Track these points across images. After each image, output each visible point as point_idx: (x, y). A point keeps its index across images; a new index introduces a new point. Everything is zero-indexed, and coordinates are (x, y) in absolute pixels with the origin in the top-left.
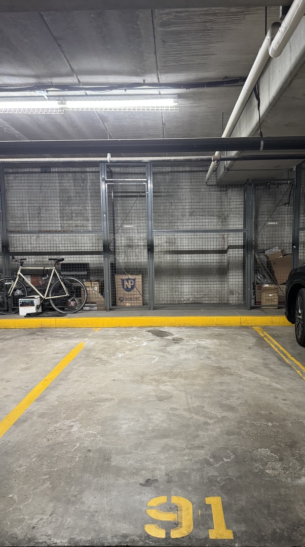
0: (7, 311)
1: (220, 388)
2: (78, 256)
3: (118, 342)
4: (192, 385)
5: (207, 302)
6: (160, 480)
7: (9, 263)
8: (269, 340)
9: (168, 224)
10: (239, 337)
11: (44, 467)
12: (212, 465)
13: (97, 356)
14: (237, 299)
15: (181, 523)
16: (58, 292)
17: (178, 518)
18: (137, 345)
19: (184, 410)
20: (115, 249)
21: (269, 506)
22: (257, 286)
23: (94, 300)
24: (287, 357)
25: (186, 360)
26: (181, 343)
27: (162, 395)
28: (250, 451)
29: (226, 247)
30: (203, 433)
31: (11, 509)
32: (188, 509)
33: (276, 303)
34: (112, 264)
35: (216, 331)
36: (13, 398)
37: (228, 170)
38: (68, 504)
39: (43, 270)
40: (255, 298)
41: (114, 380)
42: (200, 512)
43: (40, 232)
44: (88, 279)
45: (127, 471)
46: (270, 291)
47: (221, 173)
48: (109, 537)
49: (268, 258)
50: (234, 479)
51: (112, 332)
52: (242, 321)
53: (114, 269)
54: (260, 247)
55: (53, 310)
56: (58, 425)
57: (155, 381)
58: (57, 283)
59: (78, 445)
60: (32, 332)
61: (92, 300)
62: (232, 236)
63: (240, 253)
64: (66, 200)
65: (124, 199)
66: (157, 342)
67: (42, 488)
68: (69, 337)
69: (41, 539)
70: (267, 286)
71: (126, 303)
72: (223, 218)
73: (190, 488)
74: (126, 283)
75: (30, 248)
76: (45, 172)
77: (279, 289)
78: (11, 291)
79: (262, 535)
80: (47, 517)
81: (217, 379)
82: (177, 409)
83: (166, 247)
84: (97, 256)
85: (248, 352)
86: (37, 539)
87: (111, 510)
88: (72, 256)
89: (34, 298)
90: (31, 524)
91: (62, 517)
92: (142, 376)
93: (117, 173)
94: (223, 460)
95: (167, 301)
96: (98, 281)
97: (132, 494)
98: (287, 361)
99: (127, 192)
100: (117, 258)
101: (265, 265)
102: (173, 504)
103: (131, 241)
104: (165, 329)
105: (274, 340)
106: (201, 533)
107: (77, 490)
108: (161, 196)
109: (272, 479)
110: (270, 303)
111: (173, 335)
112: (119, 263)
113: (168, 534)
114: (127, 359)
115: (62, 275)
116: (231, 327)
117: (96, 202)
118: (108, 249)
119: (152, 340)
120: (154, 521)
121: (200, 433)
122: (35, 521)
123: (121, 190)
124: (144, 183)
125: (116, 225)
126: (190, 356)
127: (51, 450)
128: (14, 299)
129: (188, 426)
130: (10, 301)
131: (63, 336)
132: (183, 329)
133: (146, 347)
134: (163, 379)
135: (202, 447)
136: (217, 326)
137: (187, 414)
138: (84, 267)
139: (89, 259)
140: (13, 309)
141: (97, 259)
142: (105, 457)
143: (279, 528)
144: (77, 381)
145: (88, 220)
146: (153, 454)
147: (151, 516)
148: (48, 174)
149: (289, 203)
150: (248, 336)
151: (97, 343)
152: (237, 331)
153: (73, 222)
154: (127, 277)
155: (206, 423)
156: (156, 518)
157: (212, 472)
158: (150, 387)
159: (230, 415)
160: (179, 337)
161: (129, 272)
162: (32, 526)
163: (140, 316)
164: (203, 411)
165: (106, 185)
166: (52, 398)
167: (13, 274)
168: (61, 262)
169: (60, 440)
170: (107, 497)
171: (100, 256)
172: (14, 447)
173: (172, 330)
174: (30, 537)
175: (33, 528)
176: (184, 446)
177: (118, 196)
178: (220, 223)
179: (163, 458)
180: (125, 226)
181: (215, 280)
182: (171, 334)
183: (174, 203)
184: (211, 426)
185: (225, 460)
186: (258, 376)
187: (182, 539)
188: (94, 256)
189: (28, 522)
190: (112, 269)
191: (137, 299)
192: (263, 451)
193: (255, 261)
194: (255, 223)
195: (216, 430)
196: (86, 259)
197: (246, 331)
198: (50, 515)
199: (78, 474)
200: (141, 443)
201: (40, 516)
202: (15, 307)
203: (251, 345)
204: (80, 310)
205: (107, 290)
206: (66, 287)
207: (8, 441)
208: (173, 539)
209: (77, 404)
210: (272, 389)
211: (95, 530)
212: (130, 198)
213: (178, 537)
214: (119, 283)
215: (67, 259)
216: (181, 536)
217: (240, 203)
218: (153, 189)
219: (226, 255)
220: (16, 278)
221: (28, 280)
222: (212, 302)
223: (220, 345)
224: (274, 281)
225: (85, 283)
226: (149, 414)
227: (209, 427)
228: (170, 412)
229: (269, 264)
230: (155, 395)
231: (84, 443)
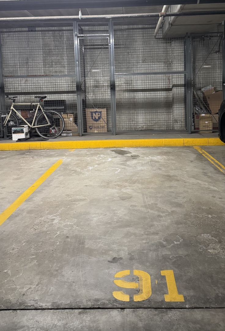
0: (3, 137)
1: (169, 190)
2: (57, 95)
3: (88, 159)
4: (147, 188)
5: (157, 129)
6: (124, 258)
7: (4, 100)
8: (207, 155)
9: (126, 69)
10: (183, 154)
11: (32, 249)
12: (165, 247)
13: (72, 169)
14: (180, 126)
15: (142, 290)
16: (42, 122)
17: (139, 286)
18: (104, 161)
19: (142, 206)
20: (85, 88)
21: (212, 276)
22: (195, 116)
23: (70, 128)
24: (221, 168)
25: (142, 170)
26: (138, 159)
27: (124, 196)
28: (195, 236)
29: (171, 85)
30: (157, 223)
31: (6, 281)
32: (147, 280)
33: (211, 128)
34: (83, 100)
35: (165, 150)
36: (7, 200)
37: (172, 25)
38: (51, 276)
39: (31, 105)
40: (195, 124)
41: (86, 186)
42: (156, 281)
43: (28, 76)
44: (65, 112)
45: (97, 251)
46: (206, 119)
47: (166, 29)
48: (84, 301)
49: (203, 94)
50: (184, 257)
51: (84, 152)
52: (185, 142)
53: (85, 104)
54: (198, 86)
55: (38, 136)
56: (43, 219)
57: (118, 186)
58: (41, 115)
59: (59, 233)
60: (22, 153)
61: (68, 128)
62: (175, 77)
63: (182, 90)
64: (48, 53)
65: (92, 50)
66: (119, 159)
67: (30, 265)
68: (51, 156)
69: (29, 303)
70: (204, 115)
71: (95, 130)
72: (169, 63)
73: (148, 264)
74: (94, 115)
75: (20, 89)
76: (32, 31)
77: (213, 118)
78: (6, 122)
79: (207, 299)
80: (34, 286)
81: (167, 184)
82: (136, 206)
83: (124, 87)
84: (72, 94)
85: (191, 164)
86: (27, 303)
87: (86, 281)
88: (53, 95)
89: (24, 127)
90: (22, 292)
91: (47, 286)
92: (108, 183)
93: (86, 31)
94: (174, 243)
95: (126, 128)
96: (73, 113)
97: (101, 269)
98: (221, 170)
99: (94, 45)
100: (88, 96)
101: (202, 99)
102: (135, 276)
103: (98, 83)
104: (125, 149)
105: (210, 156)
106: (158, 297)
107: (58, 266)
108: (120, 48)
109: (213, 256)
110: (206, 129)
111: (131, 153)
112: (89, 99)
113: (131, 298)
114: (96, 171)
115: (45, 109)
116: (176, 147)
117: (70, 53)
118: (80, 88)
119: (115, 157)
120: (120, 289)
121: (155, 223)
122: (25, 289)
123: (89, 44)
124: (107, 37)
125: (86, 70)
126: (145, 168)
127: (37, 237)
128: (8, 128)
129: (145, 218)
130: (5, 130)
131: (46, 155)
132: (139, 149)
133: (111, 162)
134: (124, 184)
135: (157, 234)
136: (165, 146)
137: (143, 209)
138: (62, 103)
139: (66, 97)
140: (8, 136)
141: (72, 97)
142: (80, 241)
143: (221, 293)
144: (57, 187)
145: (65, 67)
146: (118, 239)
147: (118, 285)
148: (34, 33)
149: (219, 51)
150: (190, 153)
151: (72, 160)
152: (181, 150)
153: (53, 68)
154: (95, 110)
155: (159, 216)
156: (122, 287)
157: (166, 252)
158: (114, 191)
159: (178, 210)
160: (136, 155)
161: (97, 106)
162: (22, 293)
163: (106, 139)
164: (156, 207)
165: (78, 39)
166: (38, 199)
167: (7, 109)
168: (44, 99)
169: (45, 229)
170: (82, 271)
171: (74, 94)
172: (8, 235)
173: (131, 150)
174: (21, 301)
175: (24, 295)
176: (142, 233)
177: (88, 49)
178: (166, 68)
179: (126, 242)
180: (93, 71)
181: (163, 111)
182: (130, 153)
183: (130, 52)
184: (163, 218)
185: (175, 243)
186: (199, 181)
187: (143, 302)
188: (70, 94)
189: (20, 290)
190: (83, 104)
191: (103, 127)
192: (206, 236)
193: (194, 96)
194: (193, 66)
195: (167, 221)
196: (64, 97)
197: (188, 150)
198: (37, 285)
199: (59, 255)
200: (108, 231)
201: (29, 286)
202: (9, 135)
203: (193, 159)
204: (58, 136)
205: (80, 120)
206: (48, 118)
207: (4, 231)
208: (136, 302)
209: (57, 204)
210: (210, 190)
211: (72, 296)
212: (96, 50)
213: (140, 300)
214: (89, 115)
215: (48, 97)
216: (142, 300)
217: (181, 52)
218: (114, 42)
219: (171, 92)
220: (9, 112)
221: (19, 114)
222: (161, 129)
223: (168, 160)
224: (209, 111)
225: (63, 115)
226: (114, 210)
227: (162, 219)
228: (131, 208)
229: (204, 98)
230: (118, 196)
231: (63, 231)
